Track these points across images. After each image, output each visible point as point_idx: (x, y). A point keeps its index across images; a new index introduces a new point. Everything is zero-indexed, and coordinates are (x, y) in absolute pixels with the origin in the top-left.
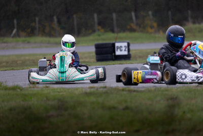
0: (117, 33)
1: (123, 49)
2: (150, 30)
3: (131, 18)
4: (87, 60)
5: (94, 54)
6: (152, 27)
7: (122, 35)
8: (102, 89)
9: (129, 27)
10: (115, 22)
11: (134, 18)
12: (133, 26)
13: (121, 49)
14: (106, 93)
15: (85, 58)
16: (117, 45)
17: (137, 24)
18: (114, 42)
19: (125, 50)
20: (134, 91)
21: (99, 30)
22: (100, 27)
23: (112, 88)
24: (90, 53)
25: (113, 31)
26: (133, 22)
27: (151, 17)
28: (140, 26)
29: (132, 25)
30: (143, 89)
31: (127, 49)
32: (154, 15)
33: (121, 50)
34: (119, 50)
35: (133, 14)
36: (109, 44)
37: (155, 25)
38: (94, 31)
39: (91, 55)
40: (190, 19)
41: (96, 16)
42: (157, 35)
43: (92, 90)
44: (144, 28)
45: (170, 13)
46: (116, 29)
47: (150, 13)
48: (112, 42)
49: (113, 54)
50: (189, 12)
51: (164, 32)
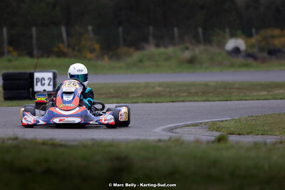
0: (38, 58)
1: (47, 82)
2: (89, 55)
3: (61, 35)
5: (1, 89)
6: (92, 51)
7: (45, 61)
9: (56, 49)
10: (34, 41)
11: (64, 35)
12: (64, 48)
13: (43, 82)
16: (37, 75)
17: (69, 46)
18: (32, 71)
19: (49, 85)
20: (61, 146)
21: (9, 52)
22: (11, 49)
23: (26, 140)
25: (31, 55)
26: (63, 42)
27: (91, 35)
28: (73, 49)
29: (61, 45)
31: (52, 83)
32: (95, 32)
33: (43, 85)
34: (39, 84)
35: (63, 29)
36: (25, 73)
37: (97, 46)
38: (2, 54)
40: (151, 38)
41: (5, 30)
42: (99, 63)
44: (79, 51)
45: (120, 29)
46: (35, 52)
47: (90, 28)
48: (28, 71)
49: (31, 90)
50: (151, 28)
51: (111, 58)
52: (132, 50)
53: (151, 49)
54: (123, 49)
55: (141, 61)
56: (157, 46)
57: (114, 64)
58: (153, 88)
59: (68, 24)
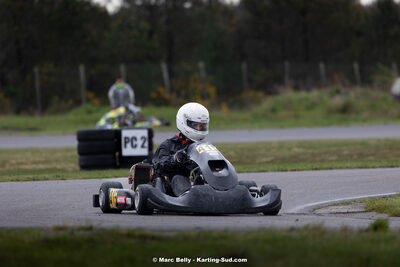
1: (139, 143)
3: (160, 76)
4: (59, 167)
5: (76, 153)
6: (205, 96)
8: (81, 233)
9: (154, 95)
11: (165, 75)
12: (165, 93)
13: (135, 143)
14: (91, 241)
15: (57, 160)
16: (126, 133)
17: (172, 90)
19: (143, 146)
20: (153, 238)
21: (88, 100)
22: (91, 95)
24: (68, 150)
26: (163, 85)
27: (203, 74)
28: (179, 94)
29: (161, 90)
30: (172, 234)
31: (146, 144)
33: (134, 147)
34: (129, 145)
35: (164, 67)
36: (109, 131)
37: (212, 90)
38: (78, 103)
39: (69, 154)
40: (287, 79)
41: (82, 69)
43: (61, 233)
45: (244, 66)
47: (201, 65)
49: (117, 154)
50: (287, 65)
51: (231, 107)
52: (260, 94)
53: (288, 94)
54: (248, 94)
55: (274, 110)
56: (296, 88)
57: (236, 114)
58: (290, 149)
59: (170, 61)
